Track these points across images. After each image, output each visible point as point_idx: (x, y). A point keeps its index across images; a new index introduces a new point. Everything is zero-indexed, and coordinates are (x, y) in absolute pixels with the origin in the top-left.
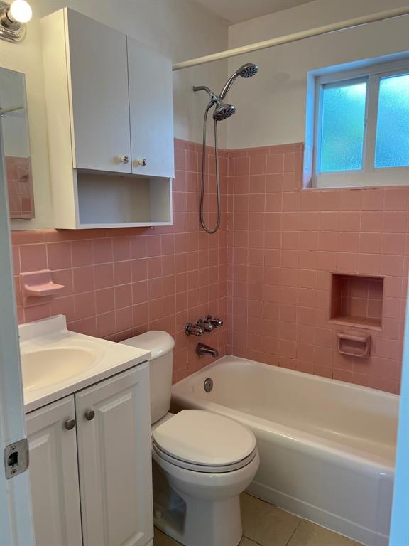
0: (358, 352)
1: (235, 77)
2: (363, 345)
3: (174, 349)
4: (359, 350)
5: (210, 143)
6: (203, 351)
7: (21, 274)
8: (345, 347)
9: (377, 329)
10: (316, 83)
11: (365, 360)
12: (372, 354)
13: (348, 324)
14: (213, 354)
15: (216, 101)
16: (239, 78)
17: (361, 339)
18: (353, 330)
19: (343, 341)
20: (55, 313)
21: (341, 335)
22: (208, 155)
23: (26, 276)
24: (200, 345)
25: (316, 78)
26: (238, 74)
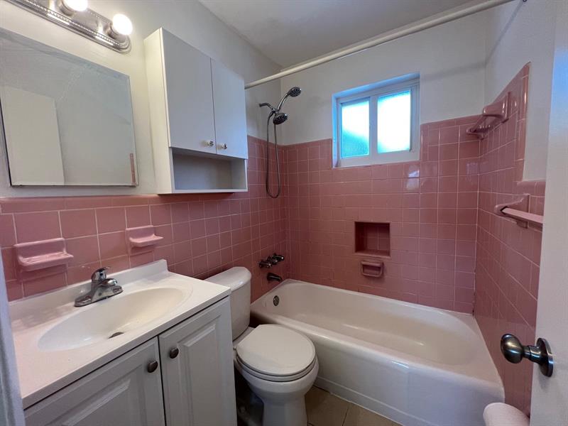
0: (375, 274)
1: (286, 96)
2: (379, 268)
3: (251, 280)
4: (375, 272)
5: (272, 140)
6: (272, 278)
7: (127, 229)
8: (366, 270)
9: (387, 257)
10: (337, 102)
11: (381, 279)
12: (385, 274)
13: (367, 255)
14: (278, 280)
15: (274, 112)
16: (289, 97)
17: (378, 265)
18: (371, 259)
19: (365, 267)
20: (157, 259)
21: (364, 263)
22: (270, 148)
23: (131, 231)
24: (270, 274)
25: (337, 99)
26: (288, 94)
